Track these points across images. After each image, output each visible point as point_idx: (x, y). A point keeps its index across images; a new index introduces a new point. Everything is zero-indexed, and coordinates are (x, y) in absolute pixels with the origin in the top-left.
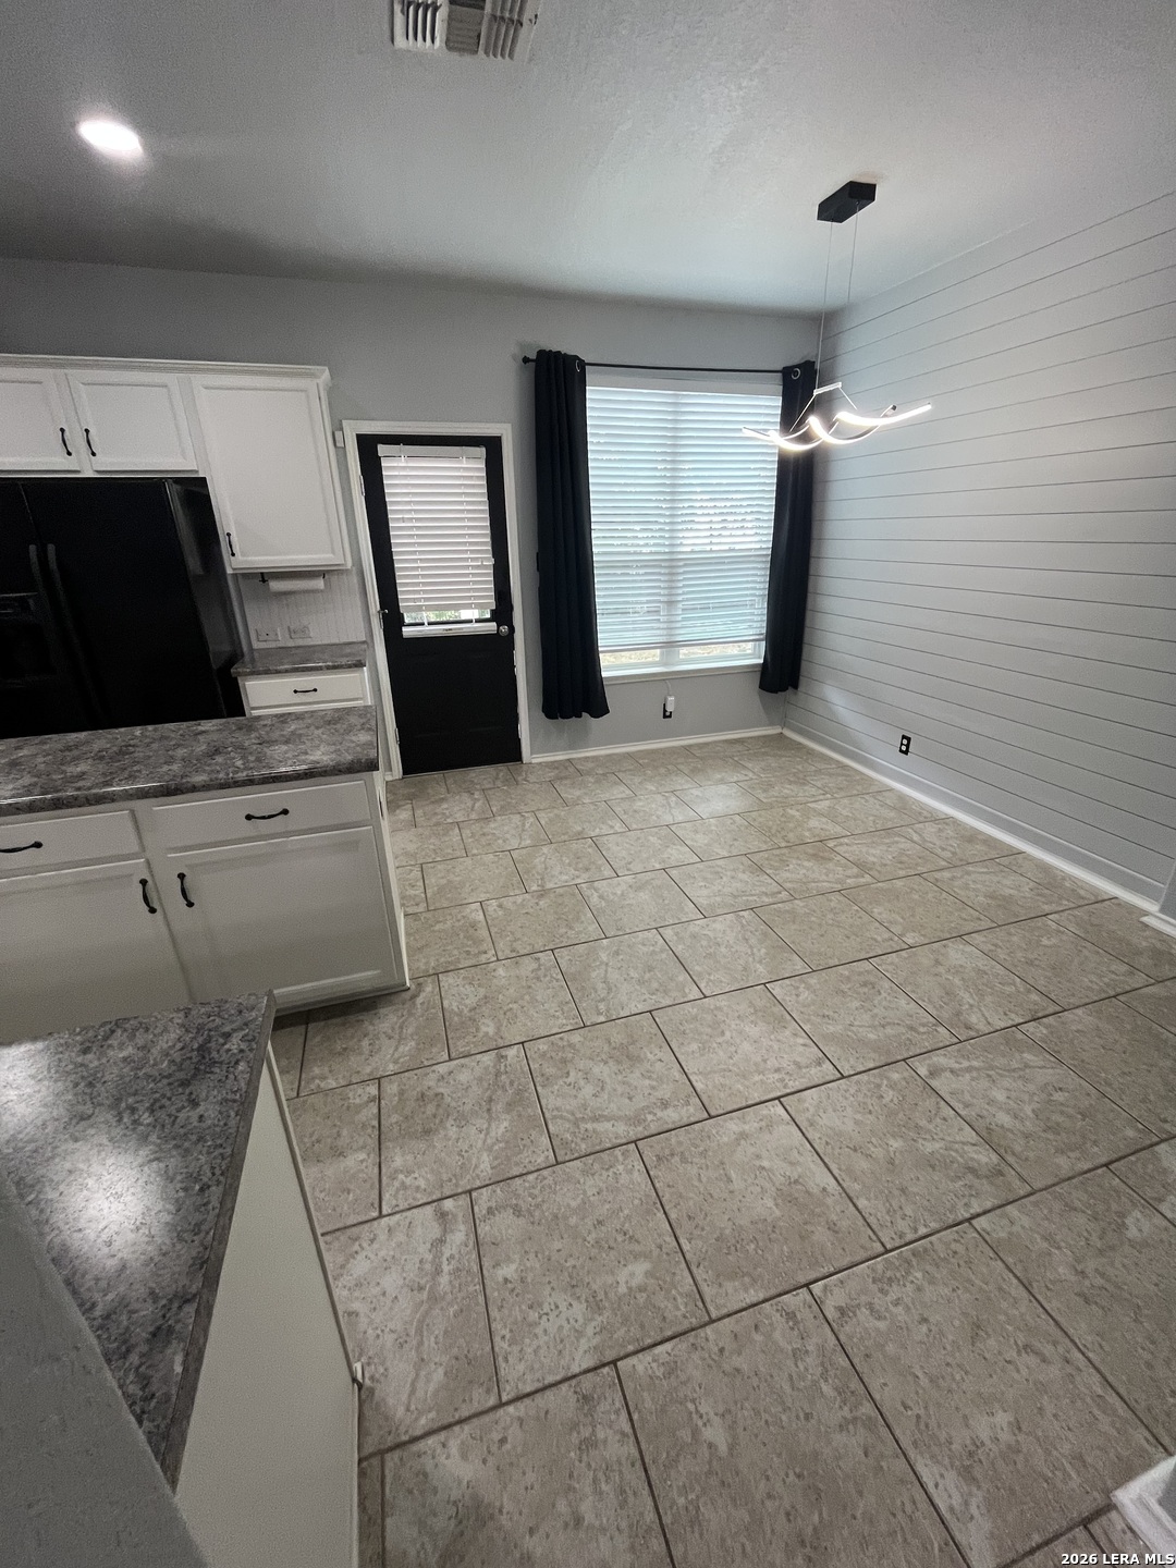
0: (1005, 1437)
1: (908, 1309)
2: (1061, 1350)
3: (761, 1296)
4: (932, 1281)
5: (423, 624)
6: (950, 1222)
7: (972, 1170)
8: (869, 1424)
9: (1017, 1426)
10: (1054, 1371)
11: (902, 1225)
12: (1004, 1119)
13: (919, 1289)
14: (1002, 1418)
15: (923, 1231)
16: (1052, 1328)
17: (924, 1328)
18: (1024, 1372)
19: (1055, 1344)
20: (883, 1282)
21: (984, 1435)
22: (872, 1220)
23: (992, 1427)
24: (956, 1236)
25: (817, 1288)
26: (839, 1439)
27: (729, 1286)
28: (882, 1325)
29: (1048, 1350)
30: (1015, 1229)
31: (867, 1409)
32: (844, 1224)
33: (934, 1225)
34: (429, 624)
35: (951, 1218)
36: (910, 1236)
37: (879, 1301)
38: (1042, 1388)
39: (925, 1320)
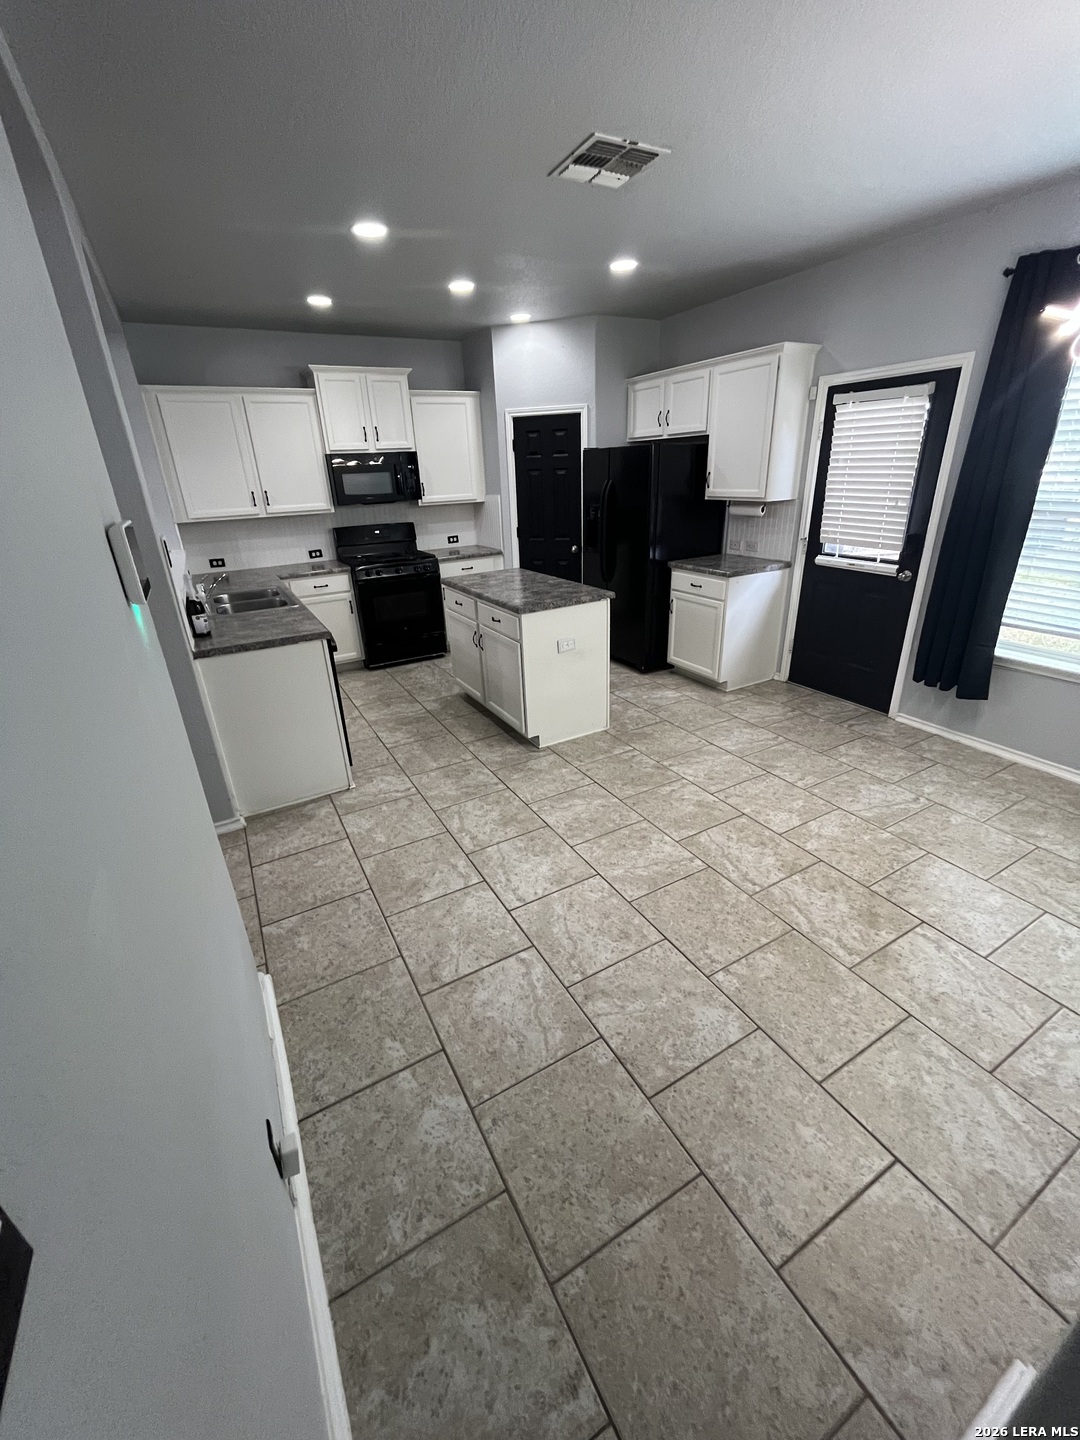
0: (299, 946)
1: (355, 921)
2: (329, 978)
3: (367, 874)
4: (368, 933)
5: (833, 555)
6: (401, 947)
7: (435, 965)
8: (314, 903)
9: (302, 951)
10: (319, 970)
11: (399, 926)
12: (482, 995)
13: (364, 927)
14: (306, 946)
15: (395, 934)
16: (337, 978)
17: (346, 926)
18: (322, 960)
19: (331, 976)
20: (369, 916)
21: (302, 939)
22: (403, 914)
23: (304, 942)
24: (391, 947)
25: (370, 891)
26: (311, 894)
27: (373, 865)
28: (350, 912)
29: (329, 972)
30: (395, 978)
31: (319, 903)
32: (400, 903)
33: (398, 939)
34: (840, 556)
35: (403, 948)
36: (392, 928)
37: (360, 913)
38: (314, 965)
39: (350, 927)
